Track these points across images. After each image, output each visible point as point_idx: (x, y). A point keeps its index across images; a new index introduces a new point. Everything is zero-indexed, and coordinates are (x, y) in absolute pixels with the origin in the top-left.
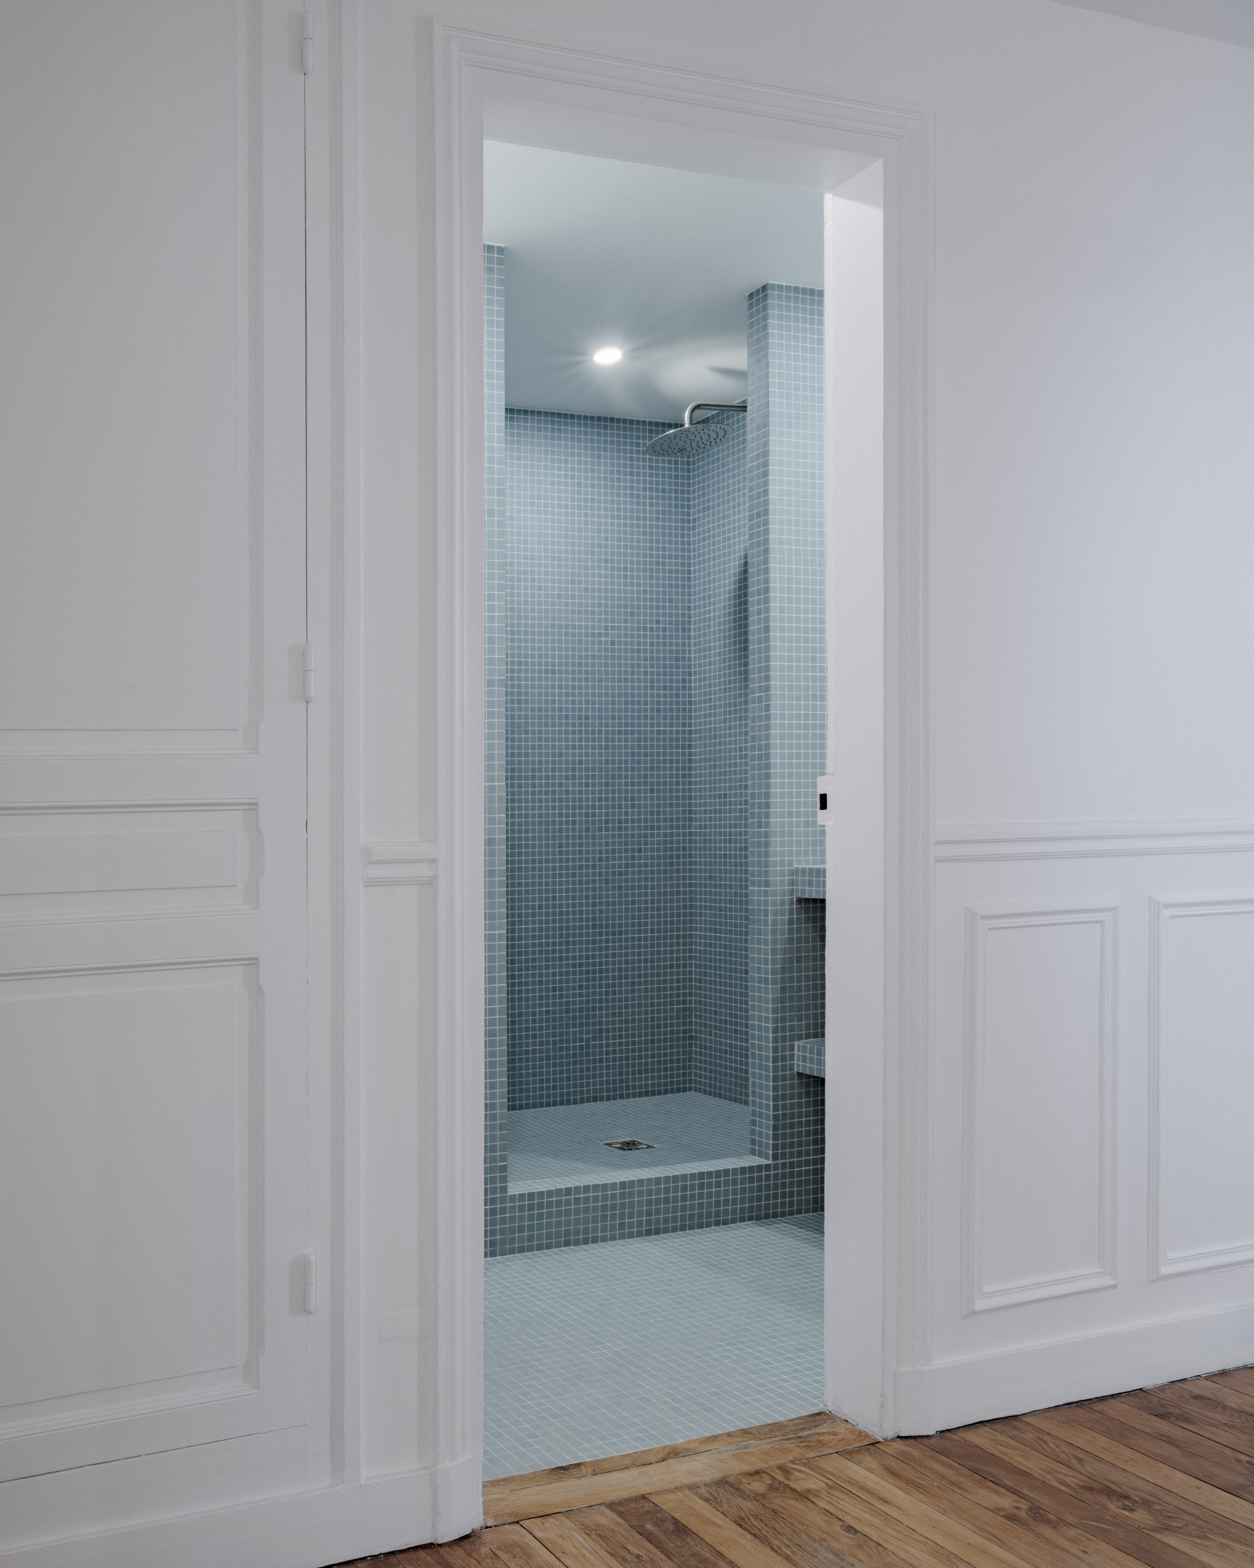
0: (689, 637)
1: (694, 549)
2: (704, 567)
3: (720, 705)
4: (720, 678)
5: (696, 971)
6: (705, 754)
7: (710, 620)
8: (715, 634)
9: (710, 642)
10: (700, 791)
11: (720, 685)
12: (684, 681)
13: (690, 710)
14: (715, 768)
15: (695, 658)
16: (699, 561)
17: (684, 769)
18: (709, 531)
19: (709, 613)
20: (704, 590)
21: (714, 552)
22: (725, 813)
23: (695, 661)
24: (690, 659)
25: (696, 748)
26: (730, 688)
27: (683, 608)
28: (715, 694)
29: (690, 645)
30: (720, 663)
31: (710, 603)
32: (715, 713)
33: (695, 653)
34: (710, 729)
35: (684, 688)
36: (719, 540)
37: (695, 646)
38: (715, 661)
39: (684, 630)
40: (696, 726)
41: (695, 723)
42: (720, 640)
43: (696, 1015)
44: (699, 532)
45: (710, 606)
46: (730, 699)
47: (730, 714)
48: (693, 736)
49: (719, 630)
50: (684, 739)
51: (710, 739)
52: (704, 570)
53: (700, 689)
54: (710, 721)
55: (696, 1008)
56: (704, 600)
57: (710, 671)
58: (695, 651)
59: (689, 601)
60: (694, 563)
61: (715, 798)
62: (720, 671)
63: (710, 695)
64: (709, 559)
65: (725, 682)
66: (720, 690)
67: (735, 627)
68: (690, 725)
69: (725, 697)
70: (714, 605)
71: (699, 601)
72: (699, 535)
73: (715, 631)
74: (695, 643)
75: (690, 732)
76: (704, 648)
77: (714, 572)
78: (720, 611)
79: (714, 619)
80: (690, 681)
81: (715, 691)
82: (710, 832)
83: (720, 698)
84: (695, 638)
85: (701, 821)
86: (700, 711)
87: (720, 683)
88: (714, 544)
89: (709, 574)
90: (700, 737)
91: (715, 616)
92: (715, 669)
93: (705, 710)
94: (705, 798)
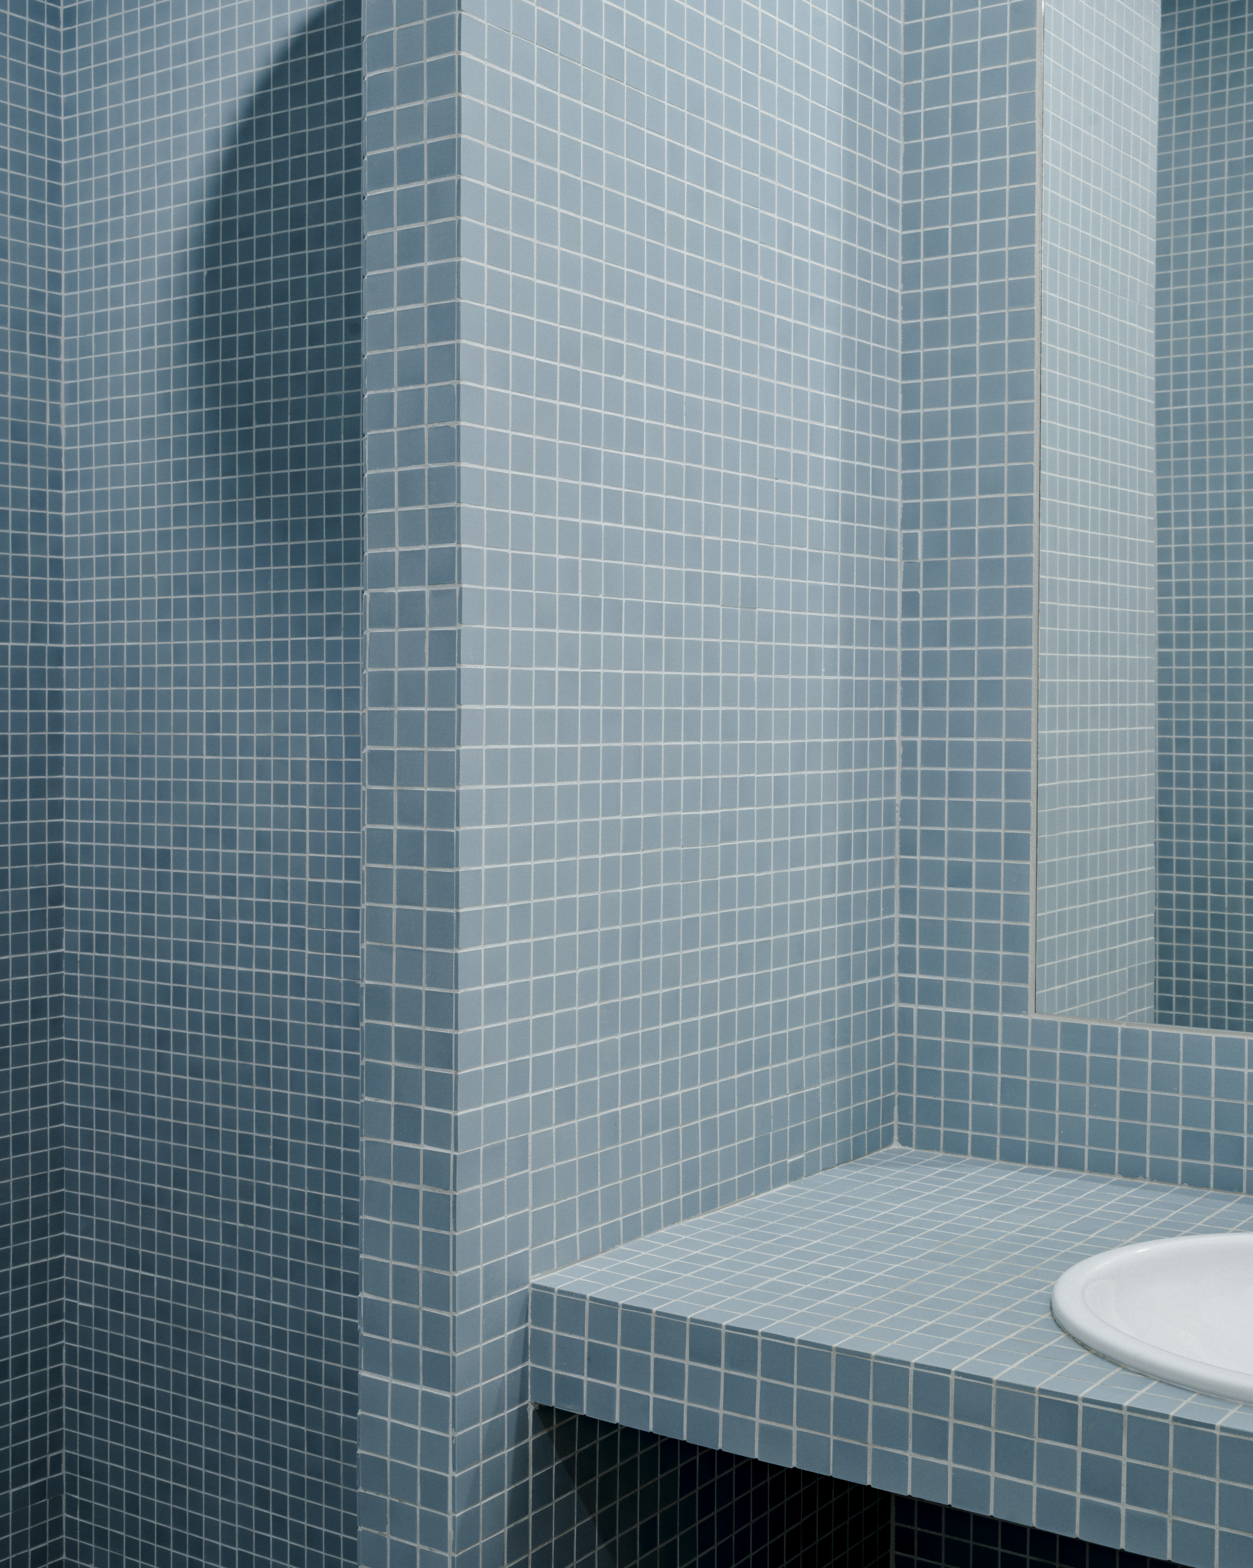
0: (55, 370)
1: (70, 102)
2: (101, 162)
3: (149, 583)
4: (148, 499)
5: (71, 1373)
6: (102, 726)
7: (117, 321)
8: (132, 367)
9: (117, 390)
10: (87, 837)
11: (148, 523)
12: (38, 500)
13: (56, 590)
14: (133, 772)
15: (71, 433)
16: (86, 143)
17: (37, 766)
18: (116, 51)
19: (117, 301)
20: (101, 230)
21: (132, 117)
22: (164, 909)
23: (71, 441)
24: (55, 437)
25: (72, 705)
26: (180, 534)
27: (37, 277)
28: (133, 548)
29: (55, 395)
30: (148, 456)
31: (117, 271)
32: (133, 606)
33: (71, 419)
34: (117, 651)
35: (39, 522)
36: (147, 82)
37: (71, 397)
38: (133, 449)
39: (38, 345)
40: (72, 639)
41: (72, 630)
42: (148, 387)
43: (71, 1502)
44: (85, 54)
45: (117, 279)
46: (180, 567)
47: (180, 611)
48: (65, 668)
49: (147, 356)
50: (38, 678)
51: (117, 682)
52: (101, 169)
53: (87, 528)
54: (118, 629)
55: (71, 1480)
56: (101, 259)
57: (117, 478)
58: (71, 411)
59: (55, 259)
60: (71, 146)
61: (132, 861)
62: (148, 478)
63: (118, 548)
64: (117, 136)
65: (164, 513)
66: (148, 537)
67: (196, 350)
68: (56, 634)
69: (164, 559)
70: (132, 276)
71: (86, 262)
72: (85, 61)
73: (132, 357)
74: (71, 389)
75: (57, 656)
76: (101, 406)
77: (132, 177)
78: (148, 296)
79: (132, 321)
80: (56, 504)
81: (133, 538)
82: (117, 963)
83: (149, 560)
84: (71, 375)
85: (86, 924)
86: (87, 594)
87: (148, 515)
88: (132, 90)
89: (117, 181)
90: (87, 674)
91: (132, 313)
92: (133, 471)
93: (102, 593)
94: (102, 859)
